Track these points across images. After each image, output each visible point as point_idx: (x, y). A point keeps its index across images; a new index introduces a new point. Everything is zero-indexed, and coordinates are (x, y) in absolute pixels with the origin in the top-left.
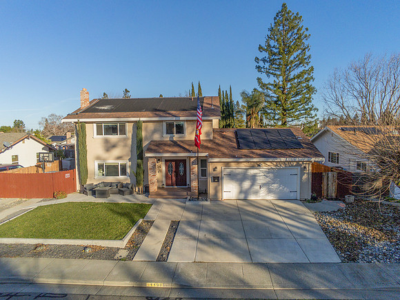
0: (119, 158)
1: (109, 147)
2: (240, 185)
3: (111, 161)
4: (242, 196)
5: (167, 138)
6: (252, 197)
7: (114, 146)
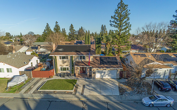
0: (67, 65)
1: (64, 62)
2: (101, 74)
3: (65, 67)
4: (101, 77)
5: (80, 60)
6: (104, 78)
7: (65, 62)
